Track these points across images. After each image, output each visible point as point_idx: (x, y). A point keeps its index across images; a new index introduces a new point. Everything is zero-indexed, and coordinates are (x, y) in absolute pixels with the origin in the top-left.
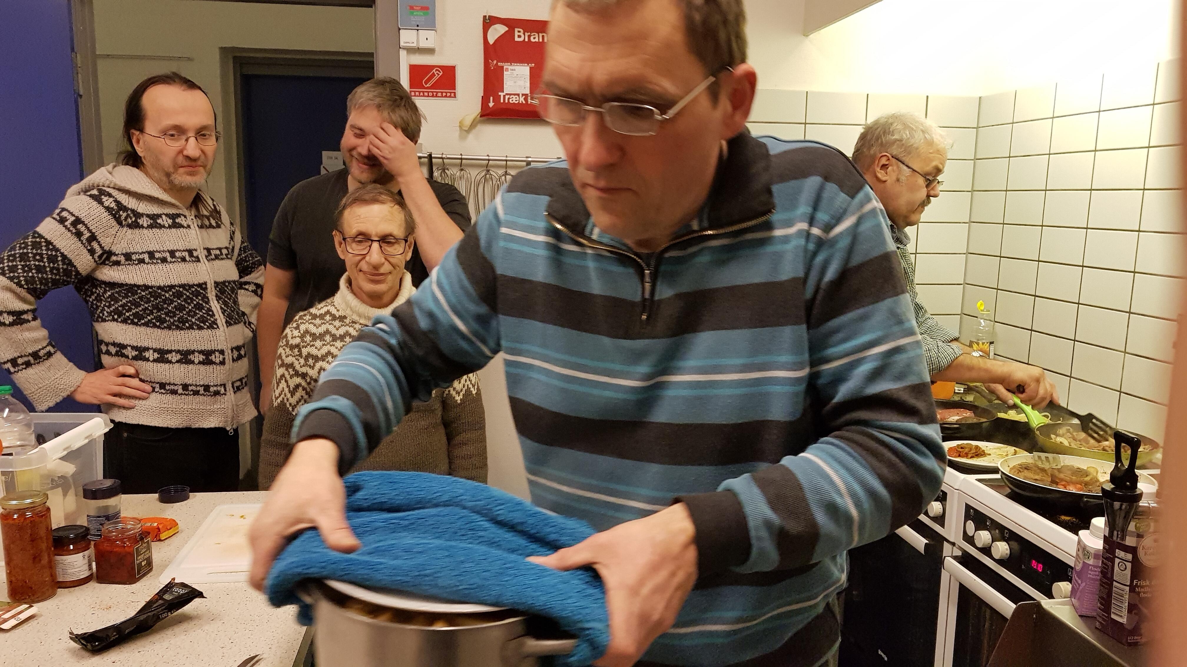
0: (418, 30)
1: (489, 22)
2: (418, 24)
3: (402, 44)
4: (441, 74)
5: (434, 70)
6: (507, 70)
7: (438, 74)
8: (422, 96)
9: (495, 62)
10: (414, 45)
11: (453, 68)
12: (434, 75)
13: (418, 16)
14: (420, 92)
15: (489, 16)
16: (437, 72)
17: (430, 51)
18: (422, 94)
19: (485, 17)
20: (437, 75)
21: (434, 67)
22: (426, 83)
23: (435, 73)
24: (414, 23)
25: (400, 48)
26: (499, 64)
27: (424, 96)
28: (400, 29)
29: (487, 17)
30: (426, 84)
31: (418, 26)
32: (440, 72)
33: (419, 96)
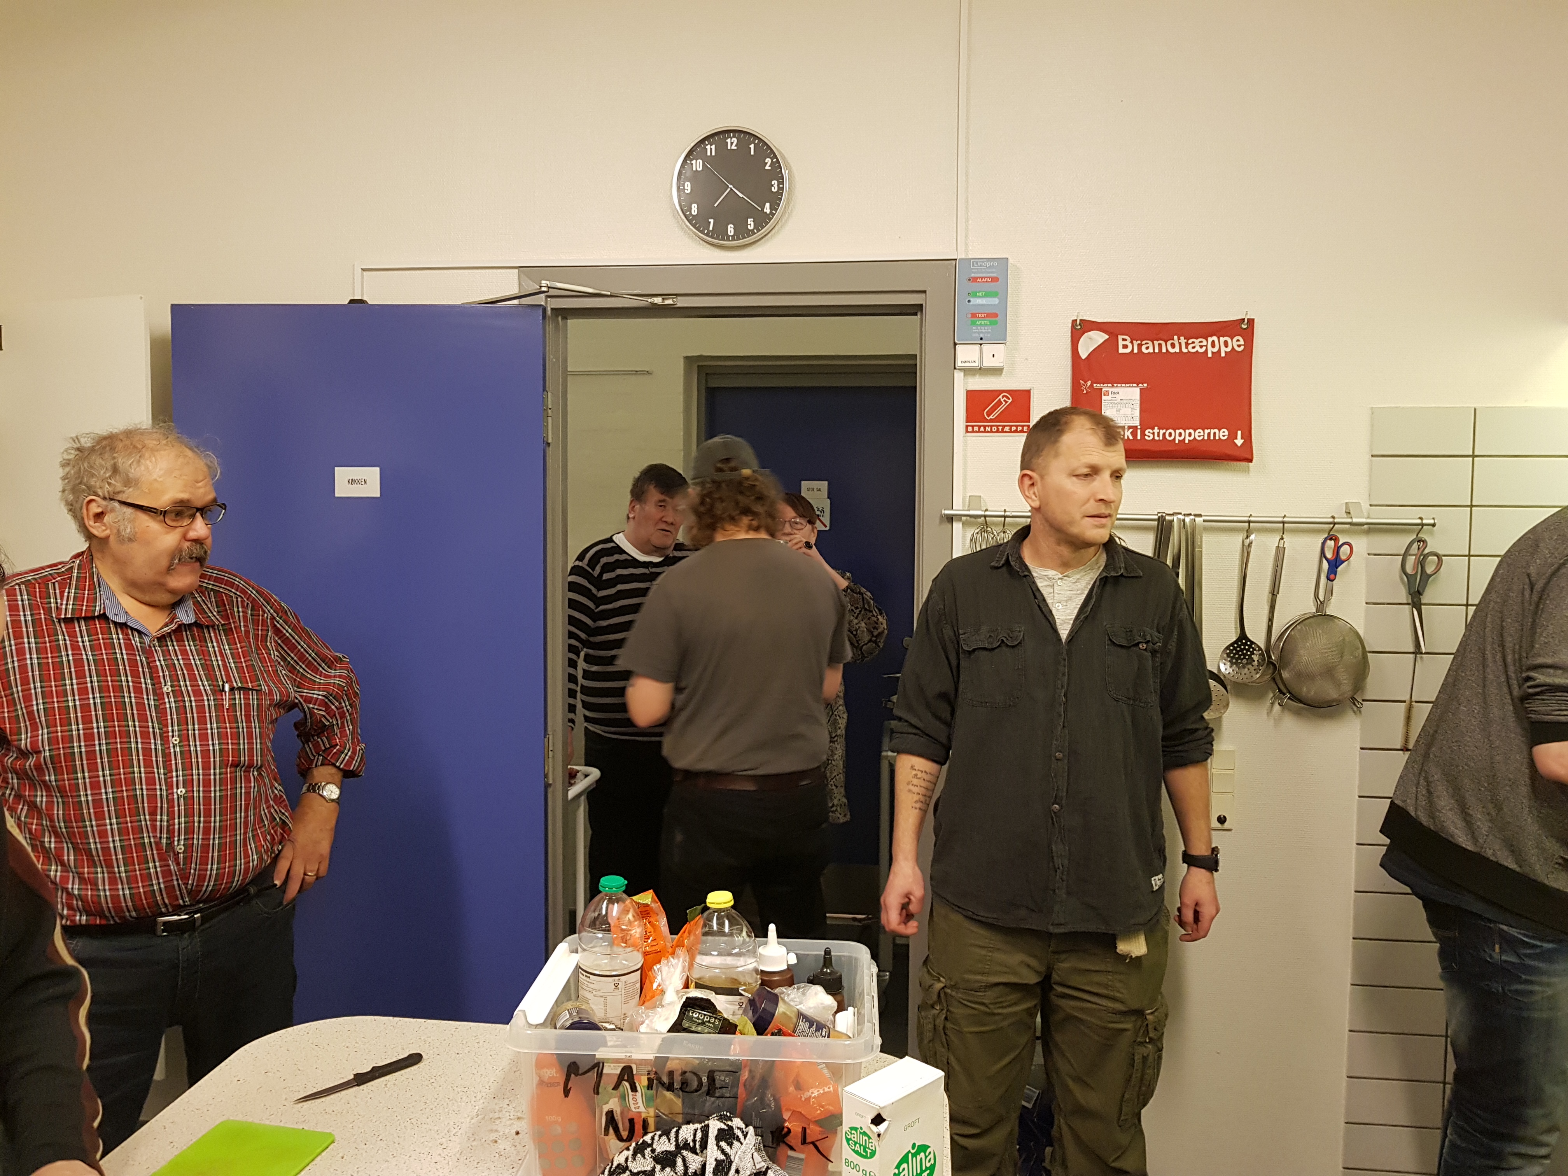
0: (981, 344)
1: (1080, 328)
2: (981, 336)
3: (959, 364)
4: (1010, 401)
5: (1001, 397)
6: (1107, 393)
7: (1006, 402)
8: (982, 432)
9: (1089, 383)
10: (976, 364)
11: (1028, 392)
12: (1000, 403)
13: (983, 327)
14: (979, 427)
15: (1080, 320)
16: (1005, 398)
17: (997, 371)
18: (982, 429)
19: (1074, 321)
20: (1004, 403)
21: (1000, 392)
22: (988, 414)
23: (1002, 400)
24: (977, 335)
25: (955, 368)
26: (1095, 385)
27: (985, 432)
28: (955, 344)
29: (1078, 322)
30: (988, 416)
31: (981, 339)
32: (1009, 399)
33: (979, 432)
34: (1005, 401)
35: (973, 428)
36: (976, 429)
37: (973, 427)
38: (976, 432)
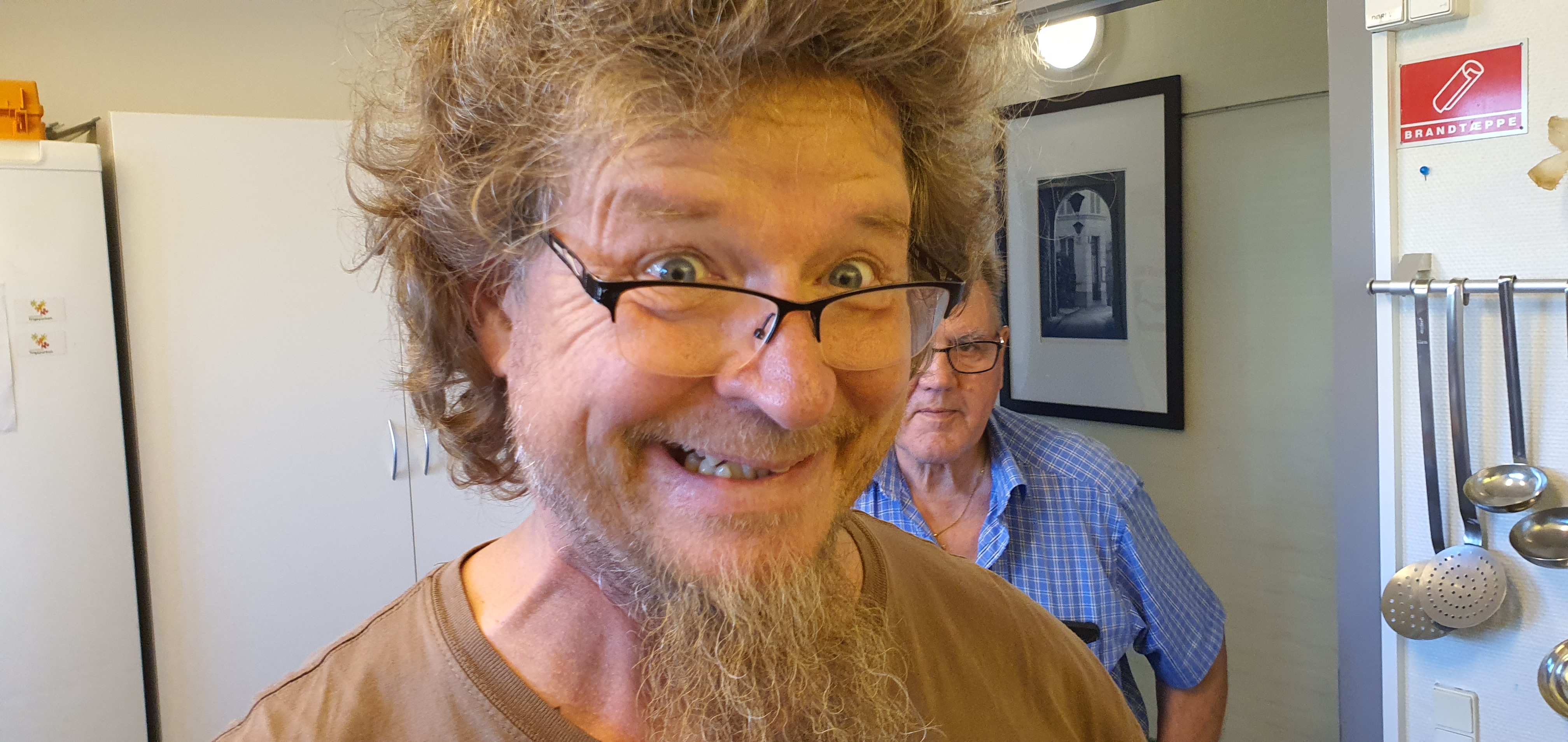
3: (1371, 22)
4: (1480, 74)
5: (1463, 68)
7: (1473, 76)
8: (1430, 138)
10: (1402, 16)
11: (1513, 51)
12: (1461, 79)
14: (1425, 128)
16: (1470, 70)
17: (1452, 22)
18: (1430, 132)
20: (1469, 78)
21: (1461, 59)
22: (1440, 105)
23: (1465, 74)
25: (1368, 32)
27: (1435, 136)
30: (1440, 108)
32: (1479, 70)
33: (1424, 138)
34: (1470, 74)
35: (1414, 134)
36: (1419, 133)
37: (1413, 130)
38: (1420, 139)
